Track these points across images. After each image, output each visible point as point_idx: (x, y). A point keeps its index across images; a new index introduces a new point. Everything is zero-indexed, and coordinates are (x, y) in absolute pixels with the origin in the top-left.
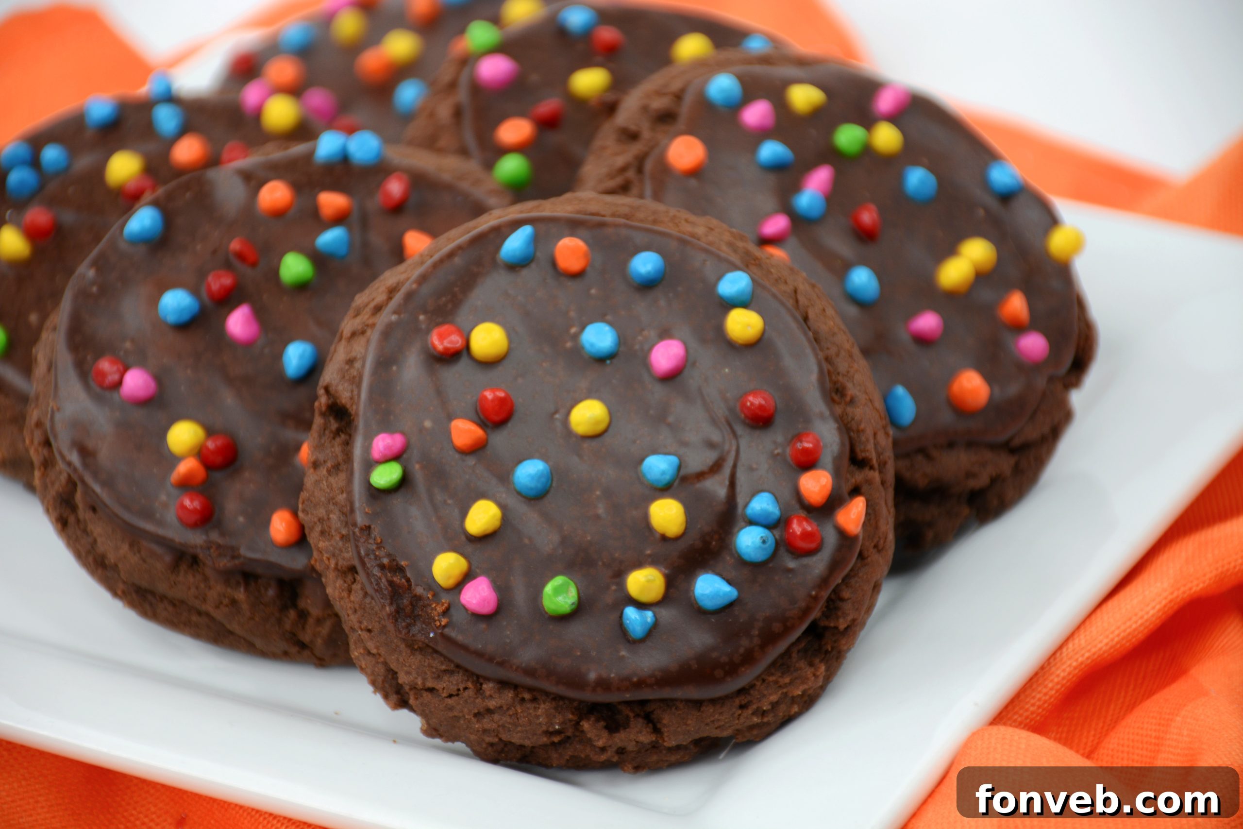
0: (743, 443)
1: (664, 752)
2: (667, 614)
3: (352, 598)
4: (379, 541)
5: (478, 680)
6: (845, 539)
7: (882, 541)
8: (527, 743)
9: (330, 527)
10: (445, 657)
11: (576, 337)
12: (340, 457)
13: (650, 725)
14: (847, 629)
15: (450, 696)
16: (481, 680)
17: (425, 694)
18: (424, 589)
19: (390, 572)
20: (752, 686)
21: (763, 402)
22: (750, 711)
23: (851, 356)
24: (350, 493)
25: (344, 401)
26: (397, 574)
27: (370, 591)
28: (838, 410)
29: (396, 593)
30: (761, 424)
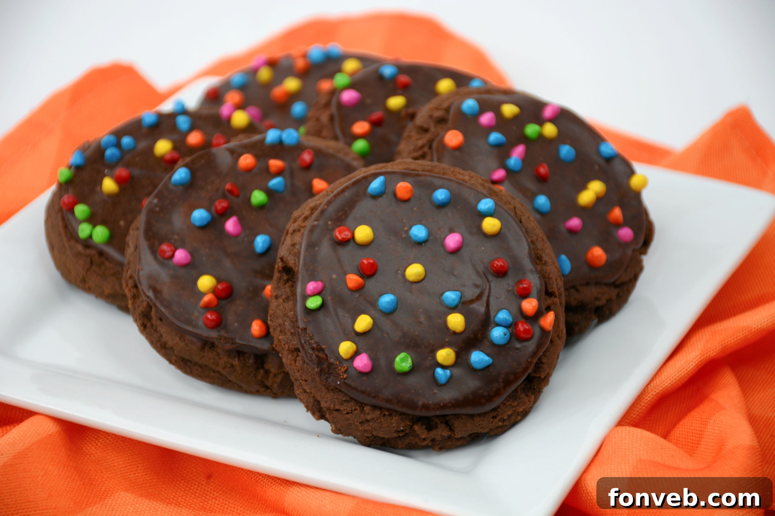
0: (492, 285)
1: (454, 440)
2: (457, 371)
3: (297, 364)
4: (311, 335)
5: (362, 405)
6: (544, 332)
7: (561, 333)
8: (387, 437)
9: (285, 329)
10: (345, 394)
11: (407, 232)
12: (289, 294)
13: (448, 427)
14: (544, 378)
15: (348, 413)
16: (363, 405)
17: (334, 412)
18: (335, 360)
19: (317, 351)
20: (499, 407)
21: (502, 264)
22: (497, 420)
23: (543, 240)
24: (295, 312)
25: (291, 265)
26: (321, 352)
27: (307, 361)
28: (539, 268)
29: (320, 361)
30: (501, 275)
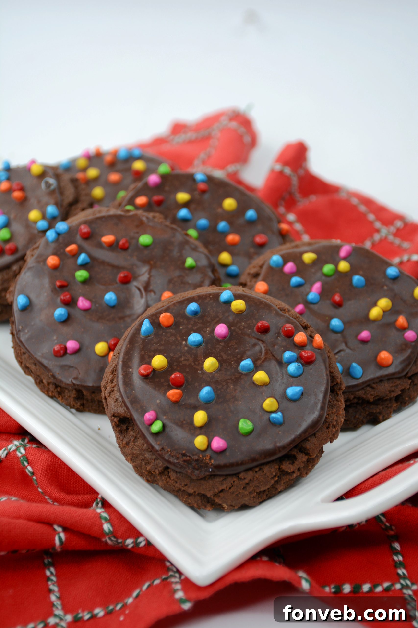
3: (172, 478)
4: (170, 450)
8: (266, 487)
9: (147, 460)
10: (220, 475)
11: (186, 343)
12: (135, 434)
13: (304, 453)
15: (230, 488)
16: (238, 475)
17: (220, 494)
18: (197, 455)
19: (181, 458)
20: (326, 418)
24: (148, 442)
25: (123, 415)
26: (184, 457)
27: (178, 470)
29: (188, 463)
